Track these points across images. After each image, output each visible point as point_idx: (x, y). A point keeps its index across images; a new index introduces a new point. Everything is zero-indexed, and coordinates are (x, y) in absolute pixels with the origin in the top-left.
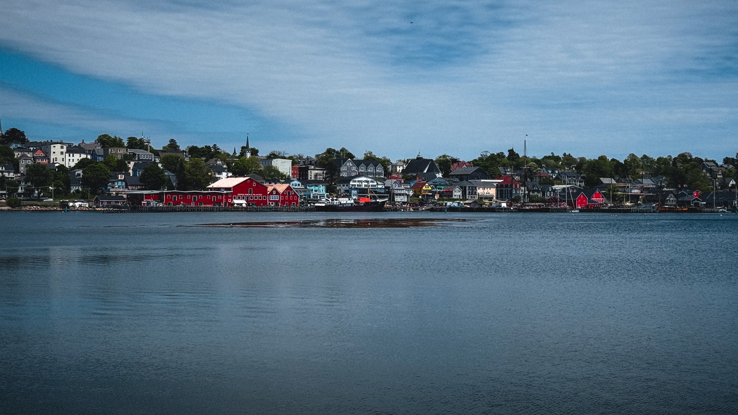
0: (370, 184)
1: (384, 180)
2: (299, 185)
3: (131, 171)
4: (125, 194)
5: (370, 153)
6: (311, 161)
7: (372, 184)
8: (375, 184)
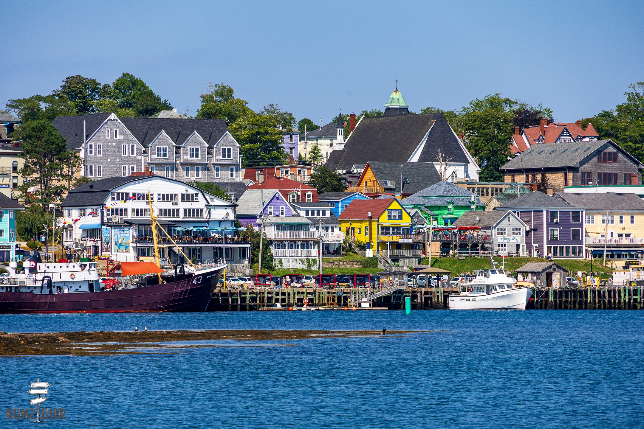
0: (182, 205)
7: (188, 205)
8: (200, 204)
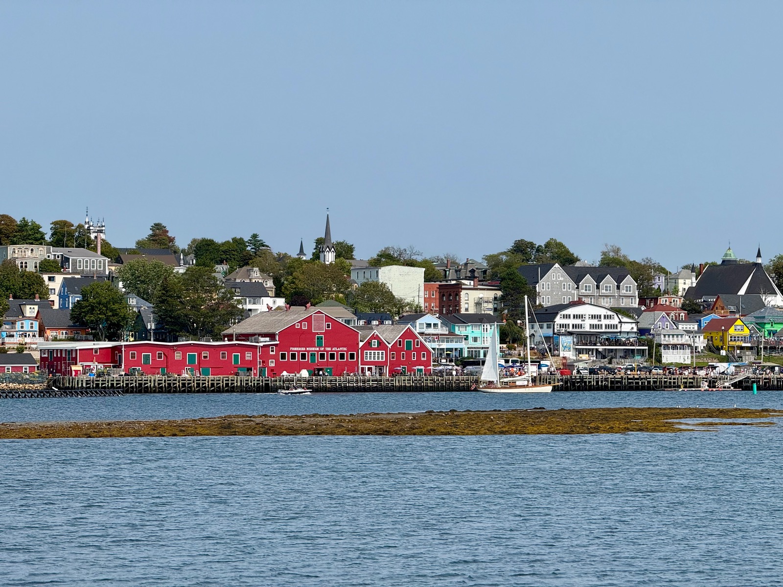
0: (604, 322)
1: (639, 312)
2: (435, 325)
3: (55, 298)
4: (35, 350)
5: (614, 251)
6: (473, 271)
7: (608, 322)
8: (615, 321)
